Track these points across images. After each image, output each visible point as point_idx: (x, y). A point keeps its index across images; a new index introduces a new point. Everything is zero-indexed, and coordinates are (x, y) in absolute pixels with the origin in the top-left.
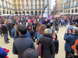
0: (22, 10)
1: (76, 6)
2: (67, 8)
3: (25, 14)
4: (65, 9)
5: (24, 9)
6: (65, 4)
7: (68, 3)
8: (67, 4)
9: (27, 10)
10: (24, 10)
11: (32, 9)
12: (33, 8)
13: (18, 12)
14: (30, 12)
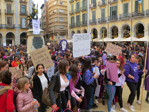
1: (102, 21)
2: (78, 26)
4: (72, 27)
6: (71, 14)
7: (79, 12)
8: (78, 14)
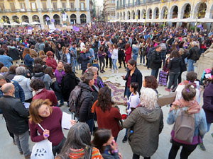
0: (21, 12)
3: (28, 22)
5: (26, 9)
9: (32, 12)
10: (26, 12)
11: (45, 10)
12: (48, 7)
13: (10, 16)
14: (41, 16)
